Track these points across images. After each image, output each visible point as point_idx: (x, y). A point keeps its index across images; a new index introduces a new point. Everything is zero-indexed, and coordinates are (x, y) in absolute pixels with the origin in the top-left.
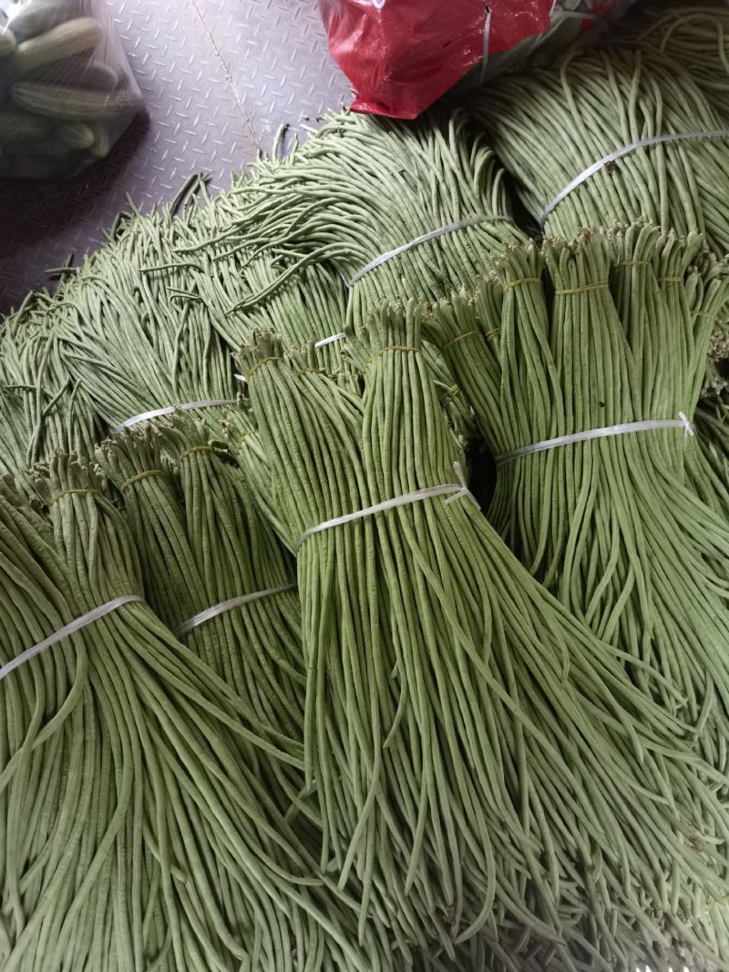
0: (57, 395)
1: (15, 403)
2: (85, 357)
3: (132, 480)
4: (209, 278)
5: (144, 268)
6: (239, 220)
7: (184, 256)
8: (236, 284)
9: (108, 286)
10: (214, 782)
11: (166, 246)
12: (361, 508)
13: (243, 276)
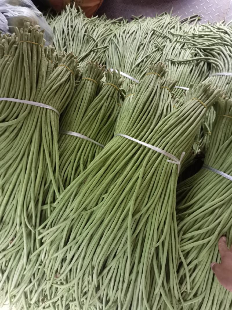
0: (101, 47)
1: (88, 41)
2: (116, 42)
4: (171, 45)
5: (155, 29)
6: (195, 33)
7: (170, 34)
9: (141, 27)
11: (167, 28)
12: (140, 140)
13: (181, 51)
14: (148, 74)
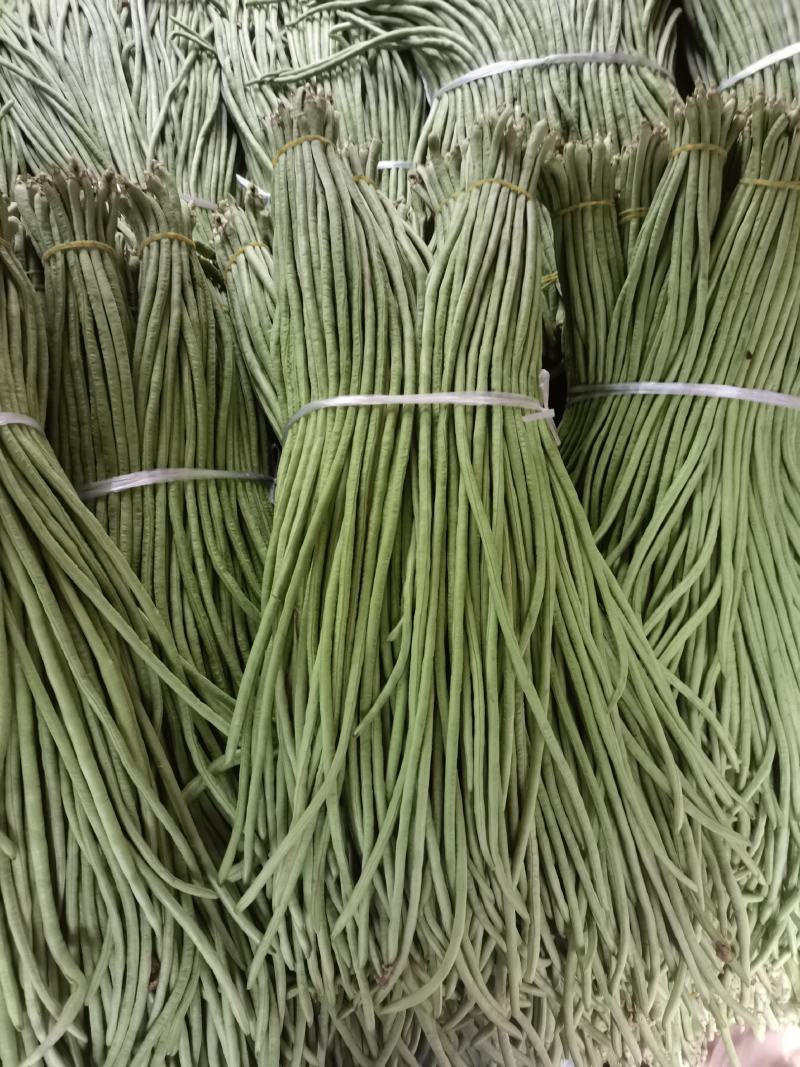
2: (25, 71)
3: (65, 246)
4: (234, 28)
8: (272, 48)
12: (402, 392)
13: (284, 39)
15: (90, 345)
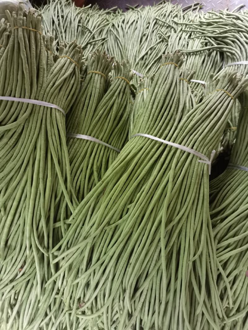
0: (98, 39)
1: (83, 33)
2: (115, 33)
3: (93, 71)
4: (176, 35)
5: (157, 18)
6: (202, 21)
7: (174, 23)
8: (184, 43)
9: (141, 17)
10: (38, 192)
11: (170, 16)
12: (165, 139)
13: (188, 41)
14: (164, 64)
15: (88, 98)
